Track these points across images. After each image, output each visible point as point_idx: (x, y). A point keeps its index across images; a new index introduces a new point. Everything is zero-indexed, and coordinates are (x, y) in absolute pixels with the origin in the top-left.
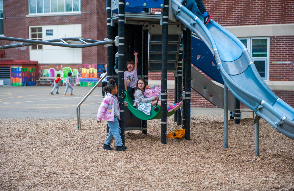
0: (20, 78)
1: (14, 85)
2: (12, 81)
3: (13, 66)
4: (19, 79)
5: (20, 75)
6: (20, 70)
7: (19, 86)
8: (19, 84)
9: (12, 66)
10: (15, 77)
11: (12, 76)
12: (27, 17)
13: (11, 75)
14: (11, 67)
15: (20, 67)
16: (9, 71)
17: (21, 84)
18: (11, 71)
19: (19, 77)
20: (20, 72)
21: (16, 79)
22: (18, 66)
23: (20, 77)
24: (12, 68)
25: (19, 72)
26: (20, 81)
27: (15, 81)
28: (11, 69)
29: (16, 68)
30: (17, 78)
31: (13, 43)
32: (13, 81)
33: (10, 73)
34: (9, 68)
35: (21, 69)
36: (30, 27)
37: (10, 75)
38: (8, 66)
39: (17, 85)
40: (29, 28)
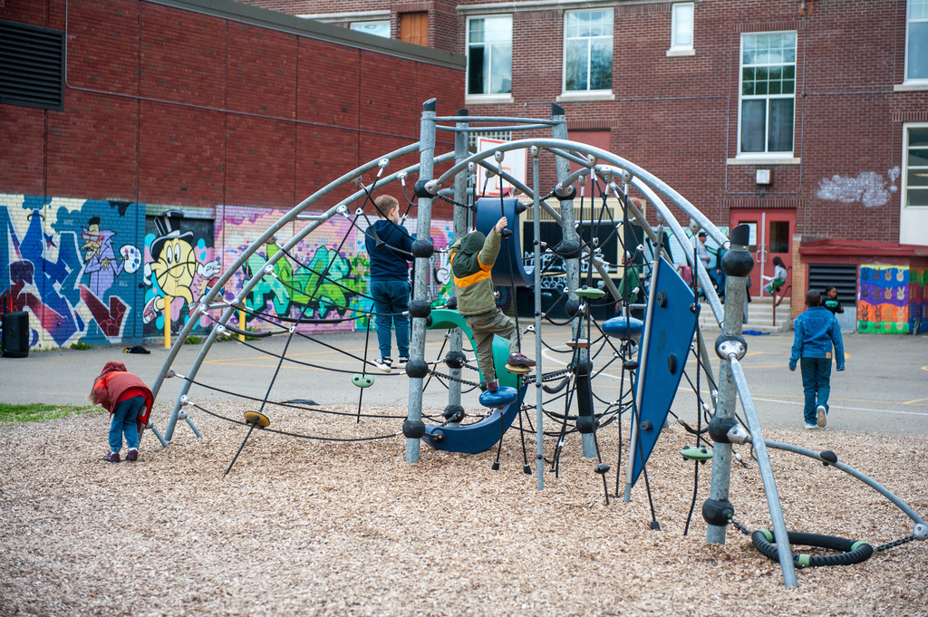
0: (901, 306)
1: (874, 330)
2: (865, 315)
3: (872, 263)
4: (895, 311)
5: (901, 296)
6: (900, 278)
7: (895, 333)
8: (895, 326)
9: (865, 263)
10: (877, 300)
11: (861, 299)
12: (898, 93)
13: (859, 295)
14: (863, 266)
15: (904, 268)
16: (854, 281)
17: (905, 326)
18: (859, 280)
19: (894, 301)
20: (901, 285)
21: (883, 310)
22: (894, 264)
23: (901, 303)
24: (866, 271)
25: (895, 285)
26: (900, 318)
27: (878, 316)
28: (859, 272)
29: (884, 271)
30: (886, 308)
31: (834, 182)
32: (869, 315)
33: (854, 288)
34: (854, 268)
35: (905, 272)
36: (906, 126)
37: (854, 295)
38: (850, 262)
39: (887, 330)
40: (902, 129)
